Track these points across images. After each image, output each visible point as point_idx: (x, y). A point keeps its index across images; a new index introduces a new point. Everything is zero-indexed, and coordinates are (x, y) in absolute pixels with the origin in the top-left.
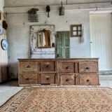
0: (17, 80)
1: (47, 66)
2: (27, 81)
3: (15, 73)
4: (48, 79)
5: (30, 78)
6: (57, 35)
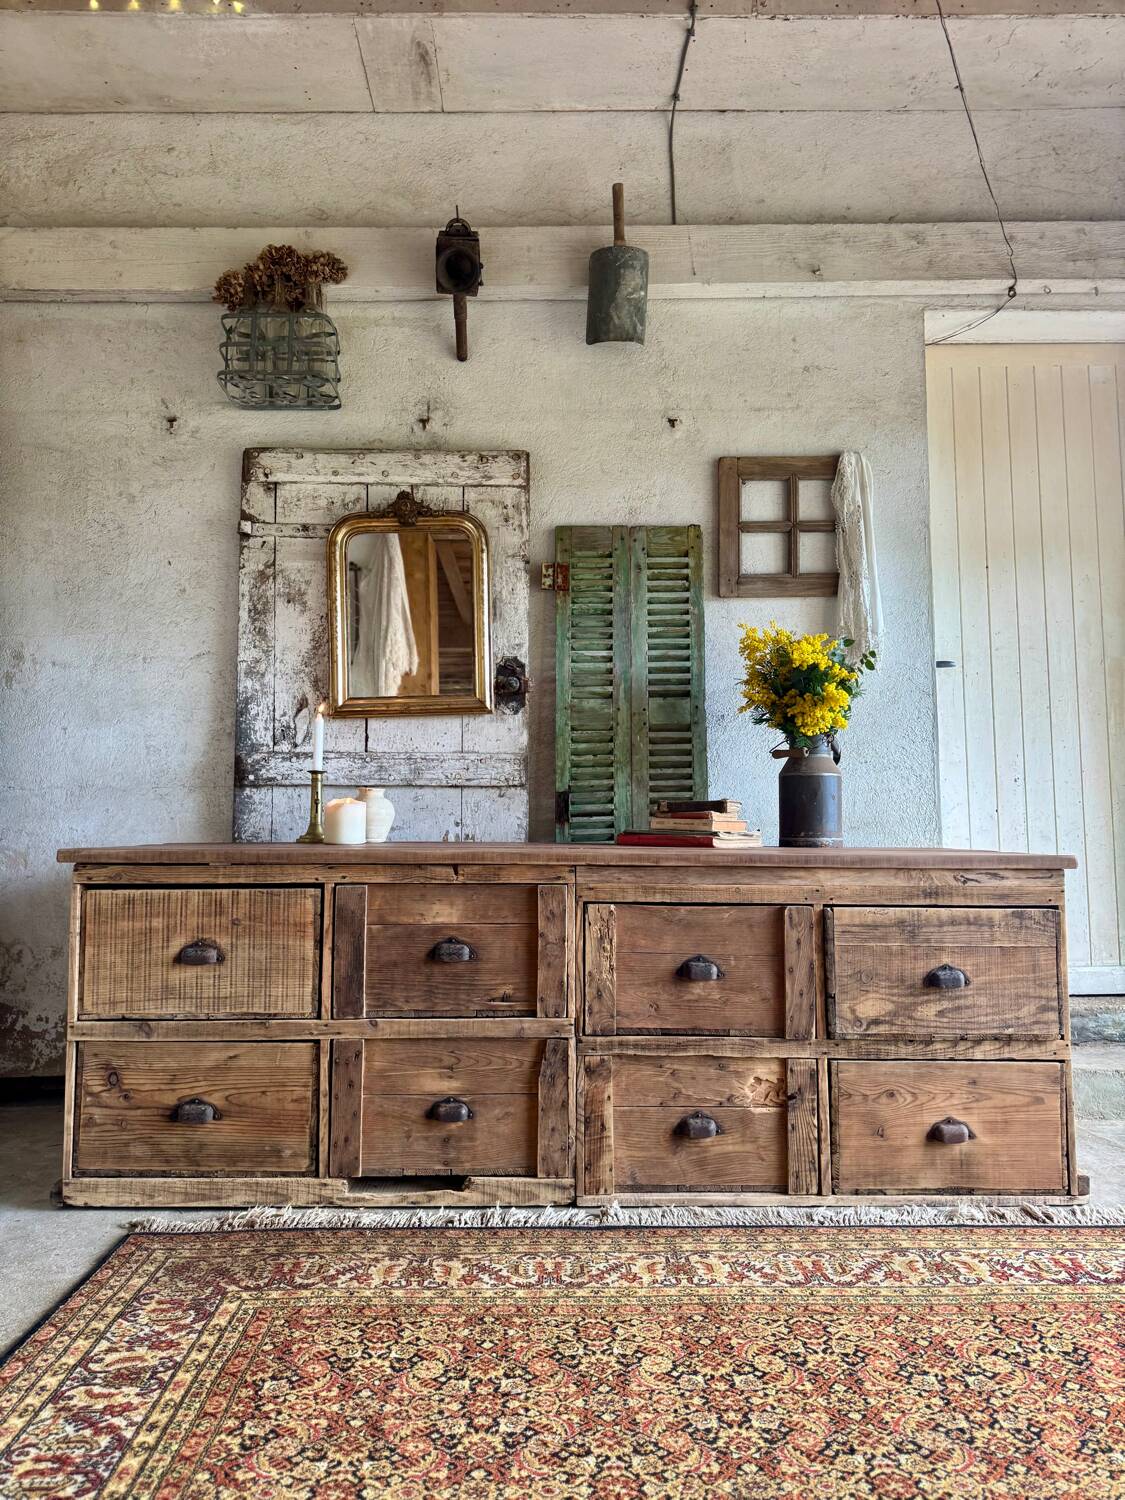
1: (438, 952)
2: (178, 1132)
5: (216, 1099)
6: (562, 570)
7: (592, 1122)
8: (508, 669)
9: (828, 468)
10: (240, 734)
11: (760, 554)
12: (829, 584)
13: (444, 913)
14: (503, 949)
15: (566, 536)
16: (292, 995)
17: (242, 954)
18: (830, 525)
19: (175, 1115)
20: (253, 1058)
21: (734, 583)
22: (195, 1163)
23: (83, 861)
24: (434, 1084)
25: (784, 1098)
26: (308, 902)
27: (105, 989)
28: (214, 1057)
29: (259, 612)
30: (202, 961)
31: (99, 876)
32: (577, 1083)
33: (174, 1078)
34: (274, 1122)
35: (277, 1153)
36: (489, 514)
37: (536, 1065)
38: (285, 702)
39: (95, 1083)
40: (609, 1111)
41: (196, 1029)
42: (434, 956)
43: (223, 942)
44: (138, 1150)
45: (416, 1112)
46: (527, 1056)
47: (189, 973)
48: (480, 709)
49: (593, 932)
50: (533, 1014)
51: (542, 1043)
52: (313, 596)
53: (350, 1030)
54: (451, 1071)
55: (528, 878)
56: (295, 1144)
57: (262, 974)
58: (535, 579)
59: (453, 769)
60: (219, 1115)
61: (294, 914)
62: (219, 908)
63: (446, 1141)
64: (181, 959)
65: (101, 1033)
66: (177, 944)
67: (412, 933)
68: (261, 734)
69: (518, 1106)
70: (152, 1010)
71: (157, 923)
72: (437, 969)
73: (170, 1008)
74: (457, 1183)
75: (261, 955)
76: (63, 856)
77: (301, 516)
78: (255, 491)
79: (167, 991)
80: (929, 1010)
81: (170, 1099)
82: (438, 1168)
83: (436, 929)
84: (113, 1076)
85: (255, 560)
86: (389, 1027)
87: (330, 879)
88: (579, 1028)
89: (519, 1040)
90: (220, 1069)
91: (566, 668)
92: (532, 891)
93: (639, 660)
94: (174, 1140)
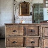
0: (5, 38)
3: (3, 34)
5: (16, 41)
7: (43, 43)
10: (14, 17)
13: (32, 28)
14: (36, 31)
16: (21, 34)
17: (18, 31)
19: (13, 42)
20: (19, 38)
21: (45, 7)
22: (15, 46)
23: (6, 24)
24: (32, 40)
26: (22, 27)
27: (8, 34)
28: (16, 38)
29: (15, 9)
30: (15, 32)
31: (7, 25)
32: (42, 40)
33: (13, 40)
34: (20, 43)
35: (21, 45)
36: (30, 3)
37: (39, 39)
38: (17, 15)
39: (7, 40)
40: (44, 42)
41: (15, 36)
42: (31, 31)
43: (16, 30)
44: (11, 45)
45: (30, 42)
46: (38, 38)
47: (14, 32)
48: (29, 15)
49: (43, 30)
50: (39, 35)
51: (40, 37)
52: (19, 8)
53: (26, 36)
54: (33, 39)
55: (39, 25)
56: (22, 44)
57: (19, 32)
58: (33, 7)
59: (28, 19)
60: (16, 42)
61: (21, 28)
62: (16, 28)
63: (33, 44)
64: (13, 31)
65: (8, 37)
66: (13, 30)
67: (30, 29)
68: (16, 17)
69: (38, 42)
70: (11, 35)
71: (12, 29)
72: (32, 32)
73: (13, 35)
74: (34, 47)
75: (19, 31)
76: (5, 24)
77: (18, 3)
78: (15, 2)
79: (12, 34)
81: (13, 41)
82: (32, 46)
83: (31, 29)
84: (9, 40)
85: (15, 6)
86: (28, 36)
87: (24, 26)
88: (42, 36)
89: (38, 37)
90: (16, 39)
91: (35, 13)
92: (39, 26)
93: (39, 12)
94: (13, 44)
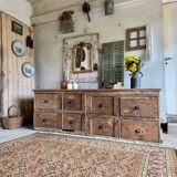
2: (44, 122)
4: (71, 122)
6: (103, 50)
8: (96, 65)
9: (144, 28)
11: (133, 44)
12: (144, 47)
14: (78, 102)
15: (104, 45)
18: (145, 38)
21: (129, 49)
24: (70, 119)
25: (114, 124)
29: (66, 60)
38: (68, 72)
40: (91, 124)
46: (81, 116)
50: (81, 110)
51: (83, 114)
57: (52, 104)
59: (88, 80)
63: (72, 126)
74: (73, 131)
77: (70, 47)
78: (65, 44)
80: (135, 112)
81: (43, 118)
83: (70, 99)
89: (80, 114)
90: (48, 115)
92: (81, 95)
93: (114, 63)
